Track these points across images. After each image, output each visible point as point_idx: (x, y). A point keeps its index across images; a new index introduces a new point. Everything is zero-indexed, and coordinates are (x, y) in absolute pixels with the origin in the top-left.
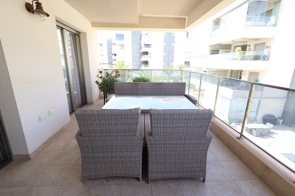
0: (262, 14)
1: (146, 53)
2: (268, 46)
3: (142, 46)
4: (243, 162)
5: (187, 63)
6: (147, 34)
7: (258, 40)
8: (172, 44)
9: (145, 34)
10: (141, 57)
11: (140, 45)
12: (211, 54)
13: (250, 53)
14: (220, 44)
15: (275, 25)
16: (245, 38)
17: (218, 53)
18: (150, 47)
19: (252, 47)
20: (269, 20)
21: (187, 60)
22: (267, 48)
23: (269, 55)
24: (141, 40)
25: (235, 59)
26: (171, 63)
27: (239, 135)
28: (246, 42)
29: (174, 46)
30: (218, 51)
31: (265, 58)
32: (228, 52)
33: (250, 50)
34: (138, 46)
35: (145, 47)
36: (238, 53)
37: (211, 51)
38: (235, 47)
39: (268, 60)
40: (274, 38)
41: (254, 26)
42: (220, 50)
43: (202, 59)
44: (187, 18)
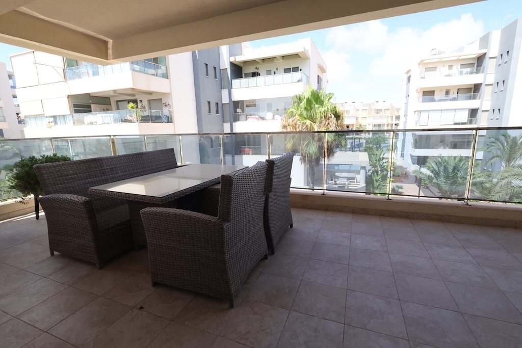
2: (167, 104)
7: (150, 93)
12: (76, 111)
14: (89, 94)
15: (166, 76)
16: (133, 89)
17: (90, 111)
19: (145, 103)
22: (166, 106)
23: (171, 116)
28: (134, 95)
30: (89, 107)
31: (169, 119)
32: (108, 110)
33: (144, 108)
37: (75, 106)
38: (118, 102)
39: (172, 122)
40: (170, 93)
41: (142, 73)
42: (92, 105)
43: (56, 123)
44: (110, 42)
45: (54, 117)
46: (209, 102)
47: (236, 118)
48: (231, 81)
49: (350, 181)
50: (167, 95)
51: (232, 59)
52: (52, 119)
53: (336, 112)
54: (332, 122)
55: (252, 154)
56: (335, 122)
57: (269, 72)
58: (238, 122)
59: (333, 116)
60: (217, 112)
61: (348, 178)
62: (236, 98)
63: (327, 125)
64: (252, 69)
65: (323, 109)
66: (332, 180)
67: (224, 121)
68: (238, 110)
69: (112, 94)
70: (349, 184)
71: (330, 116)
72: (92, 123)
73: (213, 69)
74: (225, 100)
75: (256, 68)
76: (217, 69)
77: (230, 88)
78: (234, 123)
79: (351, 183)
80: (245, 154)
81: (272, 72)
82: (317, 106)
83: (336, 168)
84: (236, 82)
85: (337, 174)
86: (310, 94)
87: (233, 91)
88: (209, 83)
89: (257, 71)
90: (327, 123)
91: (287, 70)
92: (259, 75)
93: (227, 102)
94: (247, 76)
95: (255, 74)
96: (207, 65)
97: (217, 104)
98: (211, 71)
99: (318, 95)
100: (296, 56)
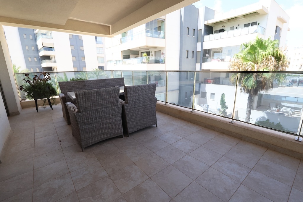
0: (155, 28)
1: (48, 58)
2: (163, 53)
3: (39, 49)
4: (170, 115)
5: (101, 68)
6: (45, 34)
7: (156, 48)
8: (81, 48)
9: (42, 34)
10: (40, 63)
11: (37, 47)
12: (124, 58)
13: (152, 58)
14: (130, 50)
15: (164, 38)
16: (147, 46)
17: (130, 58)
18: (52, 50)
19: (153, 53)
20: (160, 33)
21: (101, 65)
22: (162, 54)
23: (164, 59)
24: (36, 40)
25: (144, 63)
26: (84, 68)
27: (165, 103)
28: (148, 49)
29: (84, 51)
30: (129, 56)
31: (163, 62)
32: (137, 57)
33: (152, 56)
34: (33, 48)
35: (45, 50)
36: (144, 57)
37: (124, 56)
38: (142, 53)
39: (164, 63)
40: (165, 47)
41: (152, 37)
42: (131, 55)
43: (117, 63)
44: (111, 26)
45: (116, 61)
46: (188, 51)
47: (204, 60)
48: (204, 36)
49: (295, 110)
50: (163, 48)
51: (206, 23)
52: (115, 62)
53: (277, 55)
54: (272, 63)
55: (213, 83)
56: (274, 63)
57: (232, 28)
58: (205, 63)
59: (273, 58)
60: (193, 57)
61: (292, 108)
62: (206, 47)
63: (267, 65)
64: (220, 27)
65: (264, 53)
66: (276, 107)
67: (196, 63)
68: (207, 55)
69: (138, 49)
70: (293, 113)
71: (270, 58)
72: (129, 64)
73: (193, 31)
74: (199, 49)
75: (223, 26)
76: (195, 30)
77: (202, 41)
78: (202, 64)
79: (296, 112)
80: (207, 83)
81: (235, 28)
82: (260, 50)
83: (283, 99)
84: (207, 38)
85: (282, 104)
86: (256, 42)
87: (204, 43)
88: (189, 39)
89: (223, 28)
90: (267, 63)
91: (246, 25)
92: (224, 30)
93: (200, 50)
94: (216, 32)
95: (221, 31)
96: (189, 28)
97: (193, 52)
98: (191, 31)
99: (262, 43)
100: (256, 13)
